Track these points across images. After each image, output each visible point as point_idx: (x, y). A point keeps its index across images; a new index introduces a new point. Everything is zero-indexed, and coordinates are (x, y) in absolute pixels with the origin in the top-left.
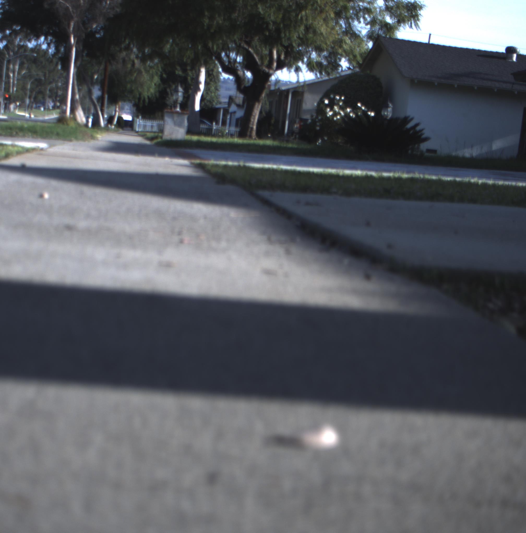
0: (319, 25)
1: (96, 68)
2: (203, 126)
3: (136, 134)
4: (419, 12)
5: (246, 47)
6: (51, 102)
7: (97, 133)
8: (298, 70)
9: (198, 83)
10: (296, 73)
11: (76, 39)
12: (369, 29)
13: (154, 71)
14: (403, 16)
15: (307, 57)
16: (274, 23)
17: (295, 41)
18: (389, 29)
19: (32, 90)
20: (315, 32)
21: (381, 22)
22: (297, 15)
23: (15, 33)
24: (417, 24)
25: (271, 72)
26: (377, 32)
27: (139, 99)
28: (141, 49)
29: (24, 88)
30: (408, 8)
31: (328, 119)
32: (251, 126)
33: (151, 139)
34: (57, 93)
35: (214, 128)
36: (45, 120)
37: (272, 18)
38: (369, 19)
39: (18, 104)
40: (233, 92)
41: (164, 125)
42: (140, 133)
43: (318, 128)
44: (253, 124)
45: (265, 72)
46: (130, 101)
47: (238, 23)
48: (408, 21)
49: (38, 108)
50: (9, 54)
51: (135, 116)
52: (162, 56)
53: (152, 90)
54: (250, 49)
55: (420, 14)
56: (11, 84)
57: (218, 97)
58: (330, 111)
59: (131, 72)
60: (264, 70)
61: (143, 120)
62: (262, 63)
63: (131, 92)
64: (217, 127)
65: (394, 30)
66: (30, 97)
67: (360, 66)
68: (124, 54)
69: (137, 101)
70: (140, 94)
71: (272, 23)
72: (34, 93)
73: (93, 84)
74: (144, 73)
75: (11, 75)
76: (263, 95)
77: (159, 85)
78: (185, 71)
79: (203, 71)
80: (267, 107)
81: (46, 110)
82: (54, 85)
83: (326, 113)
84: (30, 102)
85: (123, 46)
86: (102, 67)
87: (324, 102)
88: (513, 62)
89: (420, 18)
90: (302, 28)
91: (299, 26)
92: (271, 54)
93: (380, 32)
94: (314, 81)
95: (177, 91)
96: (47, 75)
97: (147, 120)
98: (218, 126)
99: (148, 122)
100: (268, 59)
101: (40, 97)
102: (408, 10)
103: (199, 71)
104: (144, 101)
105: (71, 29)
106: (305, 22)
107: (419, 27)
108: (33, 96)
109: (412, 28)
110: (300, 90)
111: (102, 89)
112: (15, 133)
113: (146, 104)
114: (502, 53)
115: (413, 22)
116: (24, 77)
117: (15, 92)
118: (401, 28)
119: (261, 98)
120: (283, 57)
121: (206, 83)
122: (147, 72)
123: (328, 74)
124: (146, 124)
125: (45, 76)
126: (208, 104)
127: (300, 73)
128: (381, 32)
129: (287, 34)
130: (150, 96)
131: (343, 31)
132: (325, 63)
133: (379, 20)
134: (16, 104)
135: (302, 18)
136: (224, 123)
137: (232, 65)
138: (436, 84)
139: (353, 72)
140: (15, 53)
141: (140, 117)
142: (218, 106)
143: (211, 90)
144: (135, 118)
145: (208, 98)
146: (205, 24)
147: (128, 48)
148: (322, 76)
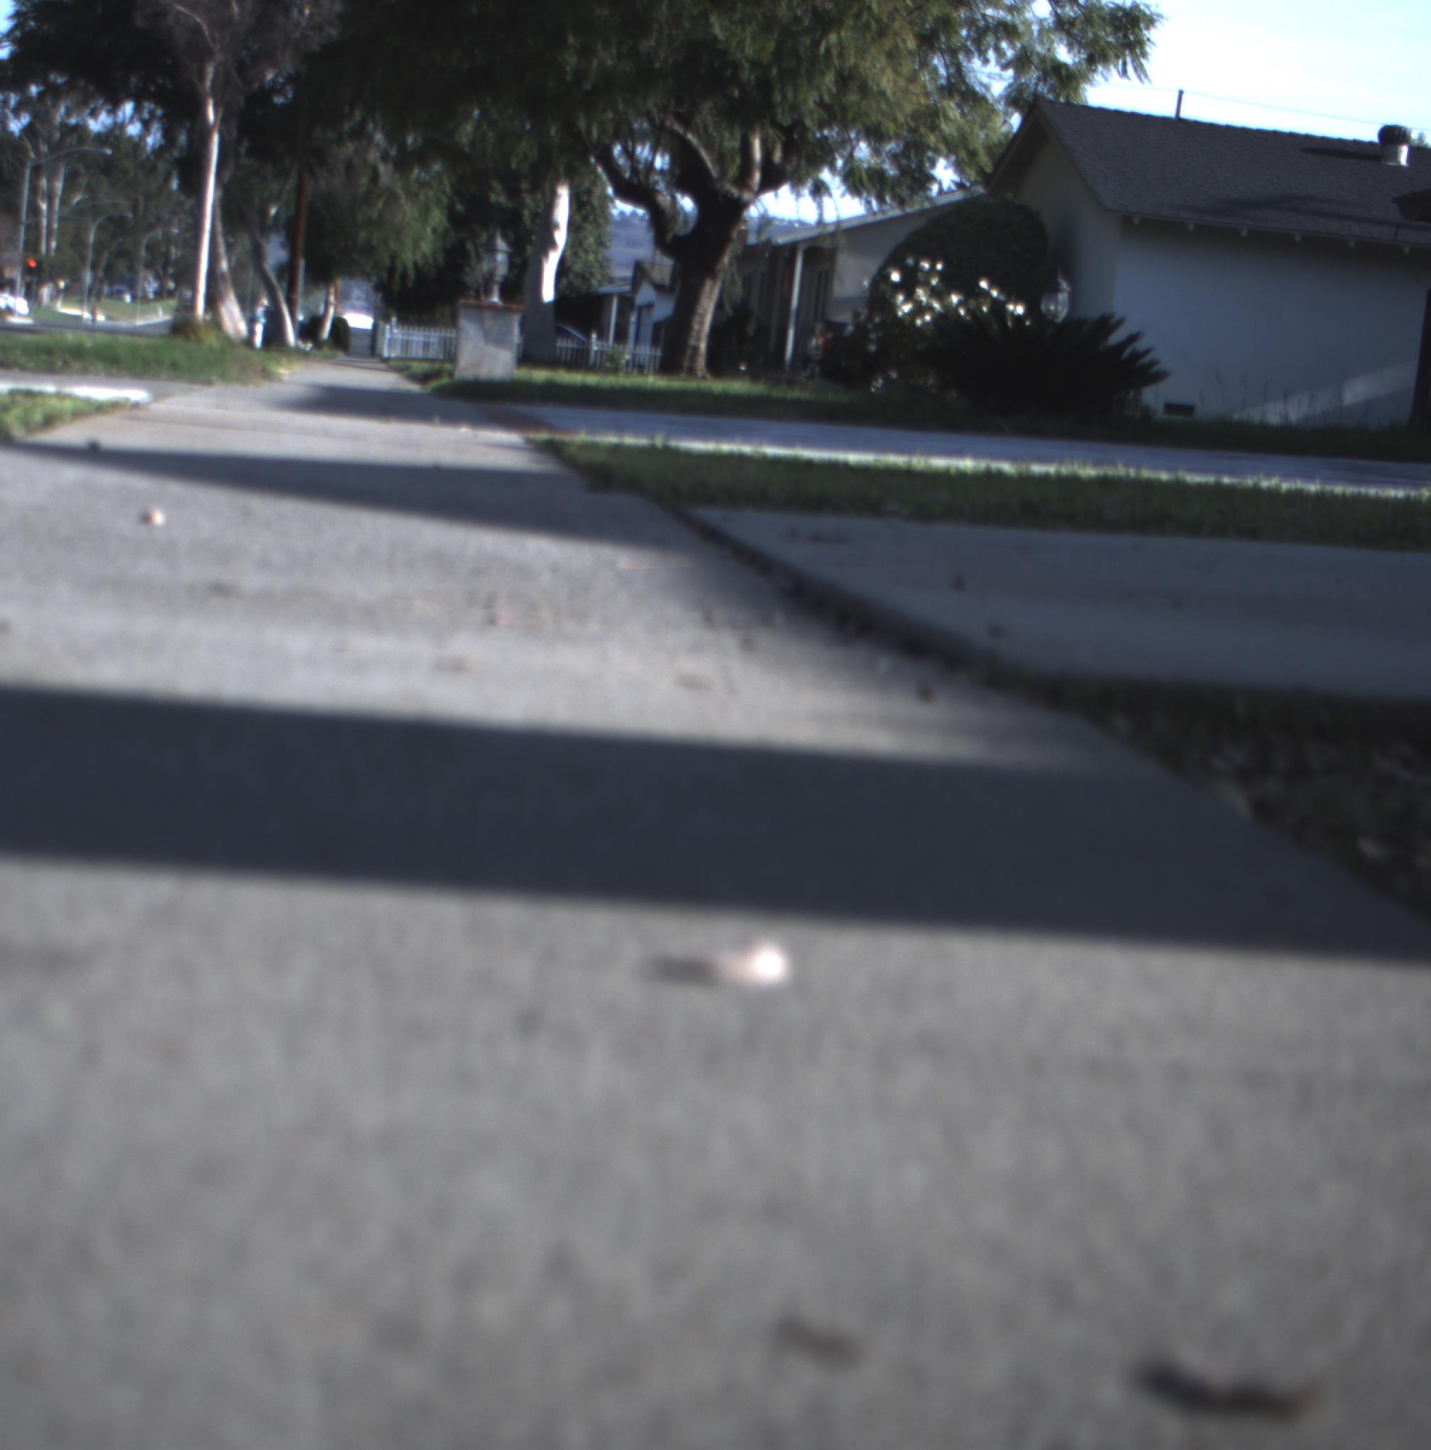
0: (874, 71)
1: (275, 186)
2: (563, 344)
3: (382, 366)
4: (1146, 32)
5: (678, 128)
6: (151, 279)
7: (279, 363)
8: (819, 190)
9: (550, 226)
10: (814, 199)
11: (221, 110)
12: (1011, 81)
13: (431, 193)
14: (1102, 43)
15: (842, 156)
16: (755, 64)
17: (811, 112)
18: (1064, 79)
19: (99, 247)
20: (864, 89)
21: (1043, 60)
22: (816, 44)
23: (53, 92)
24: (1141, 65)
25: (747, 196)
26: (1032, 87)
27: (391, 270)
28: (394, 136)
29: (77, 243)
30: (1117, 23)
31: (899, 322)
32: (692, 342)
33: (424, 378)
34: (166, 255)
35: (595, 348)
36: (135, 327)
37: (749, 51)
38: (1010, 53)
39: (62, 284)
40: (645, 250)
41: (457, 340)
42: (392, 363)
43: (872, 348)
44: (698, 339)
45: (729, 195)
46: (366, 275)
47: (657, 65)
48: (1117, 57)
49: (118, 295)
50: (36, 149)
51: (381, 316)
52: (452, 155)
53: (426, 247)
54: (690, 136)
55: (1148, 40)
56: (44, 231)
57: (604, 264)
58: (907, 300)
59: (368, 198)
60: (727, 192)
61: (400, 327)
62: (723, 173)
63: (369, 250)
64: (603, 346)
65: (1078, 83)
66: (94, 267)
67: (986, 178)
68: (349, 148)
69: (385, 275)
70: (393, 258)
71: (747, 65)
72: (106, 256)
73: (265, 228)
74: (403, 201)
75: (44, 207)
76: (726, 260)
77: (446, 232)
78: (514, 193)
79: (564, 194)
80: (738, 290)
81: (139, 301)
82: (159, 233)
83: (892, 307)
84: (95, 279)
85: (346, 127)
86: (291, 183)
87: (888, 277)
88: (1400, 167)
89: (1148, 49)
90: (829, 79)
91: (822, 74)
92: (746, 148)
93: (1039, 88)
94: (863, 222)
95: (492, 250)
96: (141, 207)
97: (411, 328)
98: (605, 344)
99: (416, 332)
100: (738, 160)
101: (122, 266)
102: (1117, 29)
103: (554, 196)
104: (404, 276)
105: (208, 84)
106: (836, 62)
107: (1146, 75)
108: (103, 263)
109: (1128, 78)
110: (827, 244)
111: (291, 245)
112: (60, 364)
113: (410, 284)
114: (1371, 144)
115: (1129, 60)
116: (79, 211)
117: (53, 254)
118: (1098, 77)
119: (719, 267)
120: (777, 156)
121: (573, 227)
122: (412, 196)
123: (902, 202)
124: (411, 338)
125: (135, 208)
126: (577, 282)
127: (826, 199)
128: (1043, 89)
129: (790, 95)
130: (420, 262)
131: (942, 85)
132: (892, 171)
133: (1038, 54)
134: (56, 285)
135: (828, 51)
136: (621, 336)
137: (642, 178)
138: (1191, 227)
139: (969, 196)
140: (55, 148)
141: (394, 319)
142: (606, 289)
143: (585, 246)
144: (381, 323)
145: (578, 267)
146: (568, 69)
147: (360, 133)
148: (886, 208)
